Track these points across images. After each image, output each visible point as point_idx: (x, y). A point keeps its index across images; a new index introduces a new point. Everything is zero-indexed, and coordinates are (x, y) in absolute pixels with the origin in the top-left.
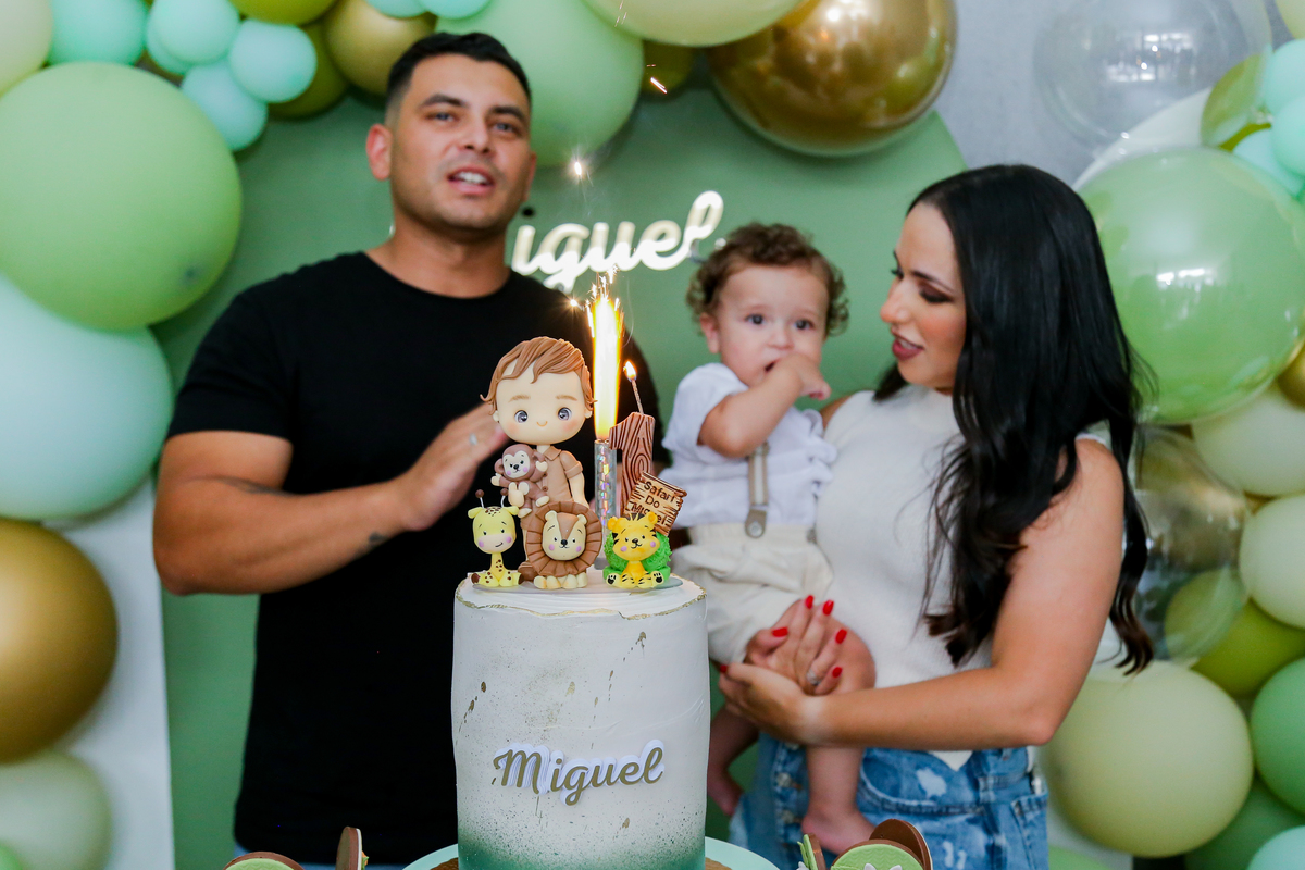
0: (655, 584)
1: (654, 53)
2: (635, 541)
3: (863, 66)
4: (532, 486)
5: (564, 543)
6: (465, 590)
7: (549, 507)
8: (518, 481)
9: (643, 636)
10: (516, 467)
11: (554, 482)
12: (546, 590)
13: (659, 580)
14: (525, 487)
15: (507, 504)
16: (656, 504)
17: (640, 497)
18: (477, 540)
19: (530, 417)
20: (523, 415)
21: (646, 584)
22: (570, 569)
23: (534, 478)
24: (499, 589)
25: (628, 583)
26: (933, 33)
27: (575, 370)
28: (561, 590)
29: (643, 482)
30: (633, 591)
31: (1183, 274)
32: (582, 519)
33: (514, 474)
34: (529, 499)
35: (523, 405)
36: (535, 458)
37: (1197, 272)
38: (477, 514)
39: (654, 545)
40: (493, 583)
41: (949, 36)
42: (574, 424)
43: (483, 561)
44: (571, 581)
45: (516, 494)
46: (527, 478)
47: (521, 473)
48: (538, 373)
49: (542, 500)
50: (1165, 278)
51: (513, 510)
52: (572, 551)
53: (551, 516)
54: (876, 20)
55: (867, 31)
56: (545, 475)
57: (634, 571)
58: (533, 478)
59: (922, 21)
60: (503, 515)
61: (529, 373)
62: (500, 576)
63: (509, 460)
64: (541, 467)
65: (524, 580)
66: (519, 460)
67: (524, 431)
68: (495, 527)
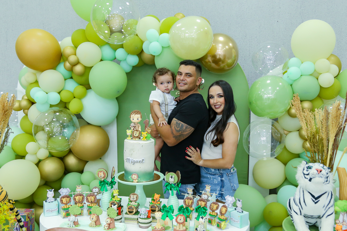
2: (144, 135)
6: (126, 140)
7: (135, 130)
8: (132, 127)
11: (137, 127)
12: (134, 140)
13: (147, 140)
15: (131, 129)
16: (148, 131)
18: (127, 133)
20: (133, 119)
21: (145, 140)
22: (136, 138)
23: (135, 127)
25: (143, 140)
26: (233, 55)
27: (139, 114)
28: (135, 140)
29: (147, 128)
31: (268, 96)
32: (139, 132)
33: (132, 126)
34: (134, 129)
37: (270, 96)
38: (127, 130)
39: (146, 135)
40: (128, 139)
41: (237, 56)
42: (139, 120)
43: (128, 136)
45: (132, 128)
46: (133, 127)
47: (133, 126)
49: (135, 129)
50: (265, 96)
51: (131, 130)
52: (137, 136)
53: (135, 131)
54: (224, 54)
55: (222, 55)
57: (145, 138)
60: (130, 131)
61: (134, 114)
62: (129, 138)
63: (131, 124)
64: (135, 125)
65: (132, 139)
66: (132, 124)
67: (133, 121)
68: (129, 132)
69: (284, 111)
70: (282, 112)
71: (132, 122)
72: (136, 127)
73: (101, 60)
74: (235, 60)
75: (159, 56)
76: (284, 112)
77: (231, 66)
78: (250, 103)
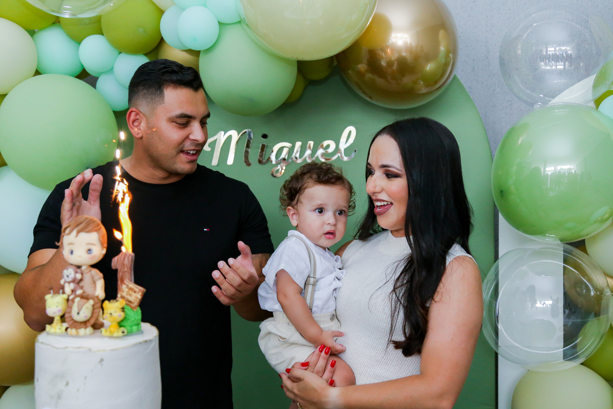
0: (121, 334)
1: (303, 67)
2: (111, 314)
3: (406, 67)
4: (76, 285)
5: (78, 313)
8: (69, 283)
9: (102, 360)
10: (68, 276)
12: (71, 336)
13: (123, 332)
14: (72, 286)
15: (64, 293)
16: (130, 295)
17: (123, 291)
18: (48, 309)
19: (74, 253)
20: (72, 252)
21: (116, 334)
22: (82, 325)
24: (55, 334)
25: (108, 334)
26: (442, 49)
27: (96, 231)
28: (77, 336)
29: (125, 284)
30: (111, 337)
31: (559, 168)
32: (91, 302)
34: (73, 291)
35: (72, 247)
36: (76, 272)
37: (566, 167)
38: (48, 297)
39: (120, 316)
40: (53, 330)
41: (453, 50)
42: (94, 256)
44: (82, 331)
45: (68, 288)
46: (74, 281)
47: (69, 279)
48: (78, 232)
49: (78, 292)
50: (550, 170)
52: (83, 317)
53: (77, 299)
54: (414, 45)
55: (409, 49)
56: (81, 280)
57: (115, 326)
58: (77, 281)
59: (436, 44)
60: (60, 298)
61: (75, 232)
62: (56, 328)
63: (66, 272)
64: (79, 276)
65: (66, 329)
66: (69, 273)
67: (74, 259)
68: (54, 304)
69: (606, 216)
70: (603, 221)
71: (66, 264)
72: (81, 284)
73: (37, 73)
74: (446, 65)
75: (209, 50)
76: (607, 219)
77: (436, 82)
78: (502, 192)
